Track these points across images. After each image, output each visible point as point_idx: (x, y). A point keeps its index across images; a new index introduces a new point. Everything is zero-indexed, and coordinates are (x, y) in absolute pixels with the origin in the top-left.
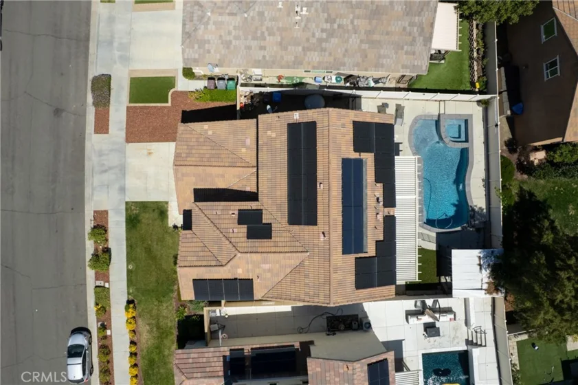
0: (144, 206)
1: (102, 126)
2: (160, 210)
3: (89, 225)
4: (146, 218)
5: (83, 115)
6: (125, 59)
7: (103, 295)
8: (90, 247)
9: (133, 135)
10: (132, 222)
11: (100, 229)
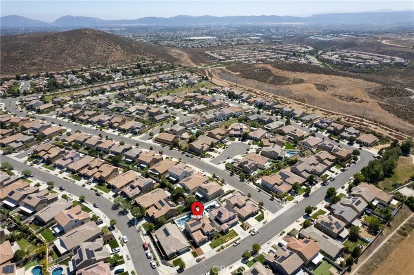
0: (211, 247)
1: (204, 258)
2: (210, 245)
3: (219, 252)
4: (213, 246)
5: (204, 261)
6: (192, 260)
7: (227, 246)
8: (222, 251)
9: (202, 253)
10: (214, 247)
11: (219, 250)
